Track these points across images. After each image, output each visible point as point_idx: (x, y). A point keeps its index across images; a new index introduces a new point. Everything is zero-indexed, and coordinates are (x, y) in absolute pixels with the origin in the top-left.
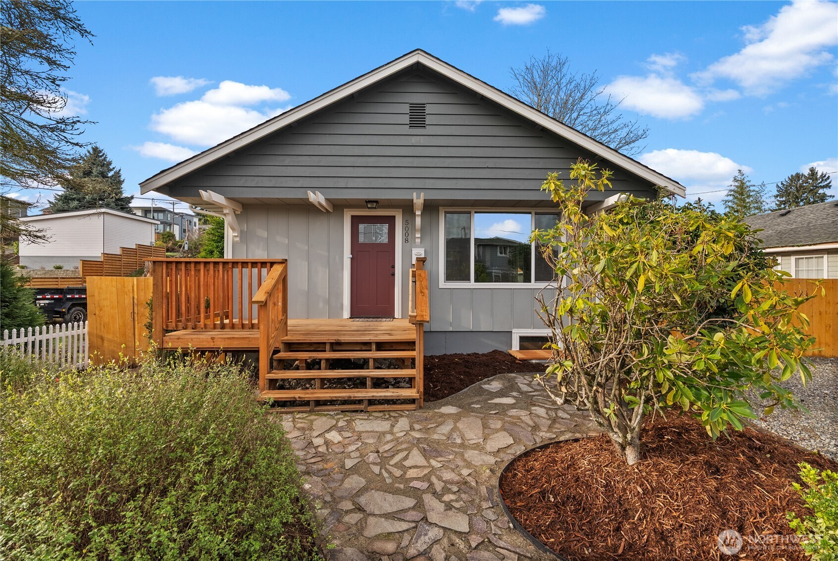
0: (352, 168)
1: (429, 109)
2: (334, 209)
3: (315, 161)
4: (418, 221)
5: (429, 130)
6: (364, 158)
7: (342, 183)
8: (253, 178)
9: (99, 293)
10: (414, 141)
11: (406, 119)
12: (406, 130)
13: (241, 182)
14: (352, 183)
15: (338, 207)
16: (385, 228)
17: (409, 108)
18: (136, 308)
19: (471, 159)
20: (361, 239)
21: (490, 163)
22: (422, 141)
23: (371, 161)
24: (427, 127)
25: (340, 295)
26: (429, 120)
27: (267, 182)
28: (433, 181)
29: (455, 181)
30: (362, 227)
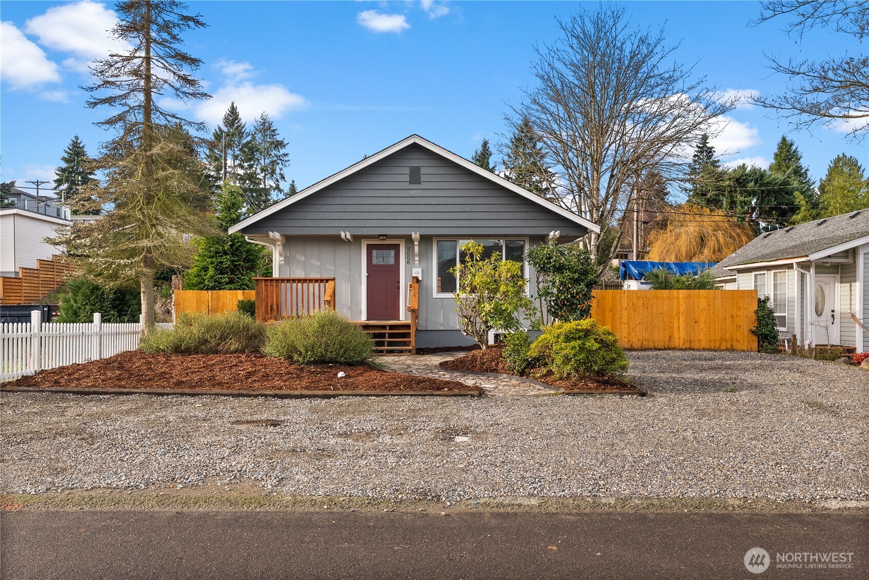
0: (369, 213)
1: (423, 171)
2: (354, 240)
3: (343, 208)
4: (416, 249)
5: (423, 186)
6: (377, 206)
7: (362, 224)
9: (184, 302)
10: (412, 193)
11: (407, 178)
12: (407, 186)
13: (292, 223)
14: (369, 224)
15: (357, 239)
16: (392, 252)
17: (409, 170)
19: (454, 206)
20: (374, 262)
21: (467, 208)
22: (419, 193)
23: (382, 208)
24: (421, 183)
25: (358, 303)
26: (423, 178)
27: (309, 223)
29: (442, 221)
30: (374, 252)
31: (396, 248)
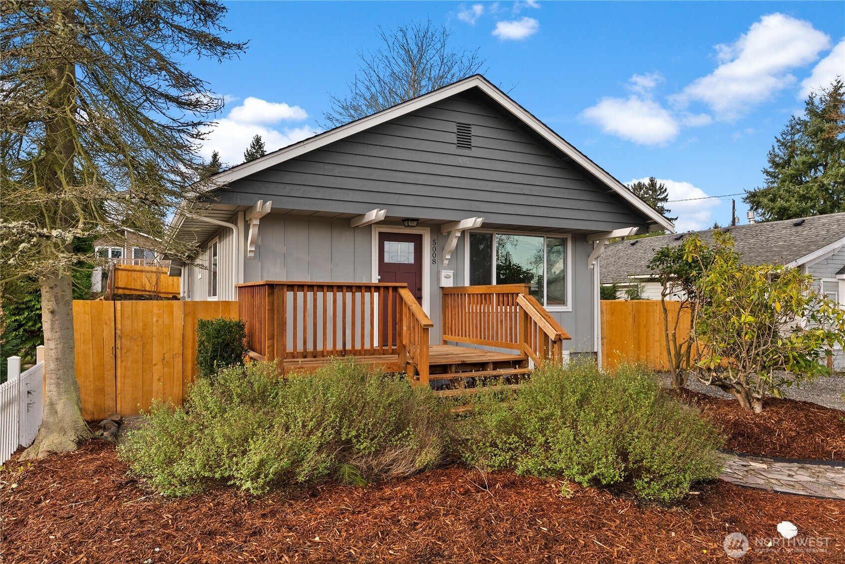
0: (403, 184)
1: (474, 131)
3: (365, 173)
4: (455, 242)
5: (474, 152)
8: (298, 187)
10: (461, 161)
11: (453, 138)
12: (453, 149)
14: (402, 201)
16: (412, 246)
17: (456, 128)
18: (118, 342)
19: (510, 184)
20: (387, 258)
21: (526, 190)
22: (468, 162)
23: (421, 179)
24: (472, 148)
26: (474, 141)
27: (313, 193)
28: (478, 203)
30: (388, 244)
31: (417, 240)
